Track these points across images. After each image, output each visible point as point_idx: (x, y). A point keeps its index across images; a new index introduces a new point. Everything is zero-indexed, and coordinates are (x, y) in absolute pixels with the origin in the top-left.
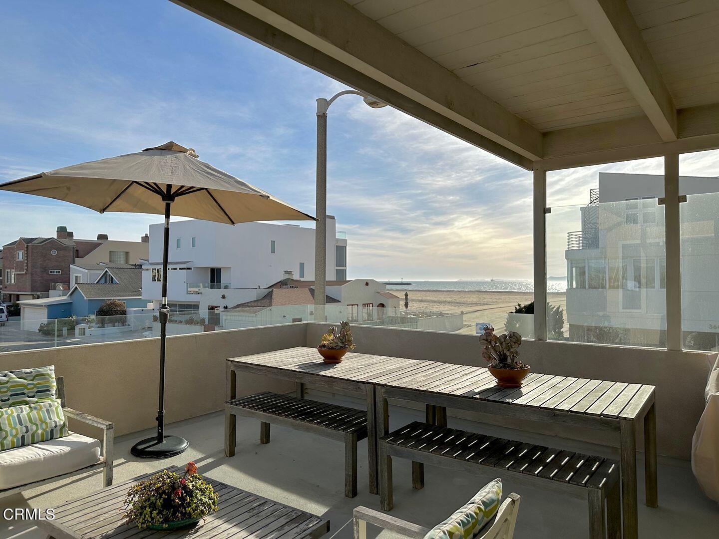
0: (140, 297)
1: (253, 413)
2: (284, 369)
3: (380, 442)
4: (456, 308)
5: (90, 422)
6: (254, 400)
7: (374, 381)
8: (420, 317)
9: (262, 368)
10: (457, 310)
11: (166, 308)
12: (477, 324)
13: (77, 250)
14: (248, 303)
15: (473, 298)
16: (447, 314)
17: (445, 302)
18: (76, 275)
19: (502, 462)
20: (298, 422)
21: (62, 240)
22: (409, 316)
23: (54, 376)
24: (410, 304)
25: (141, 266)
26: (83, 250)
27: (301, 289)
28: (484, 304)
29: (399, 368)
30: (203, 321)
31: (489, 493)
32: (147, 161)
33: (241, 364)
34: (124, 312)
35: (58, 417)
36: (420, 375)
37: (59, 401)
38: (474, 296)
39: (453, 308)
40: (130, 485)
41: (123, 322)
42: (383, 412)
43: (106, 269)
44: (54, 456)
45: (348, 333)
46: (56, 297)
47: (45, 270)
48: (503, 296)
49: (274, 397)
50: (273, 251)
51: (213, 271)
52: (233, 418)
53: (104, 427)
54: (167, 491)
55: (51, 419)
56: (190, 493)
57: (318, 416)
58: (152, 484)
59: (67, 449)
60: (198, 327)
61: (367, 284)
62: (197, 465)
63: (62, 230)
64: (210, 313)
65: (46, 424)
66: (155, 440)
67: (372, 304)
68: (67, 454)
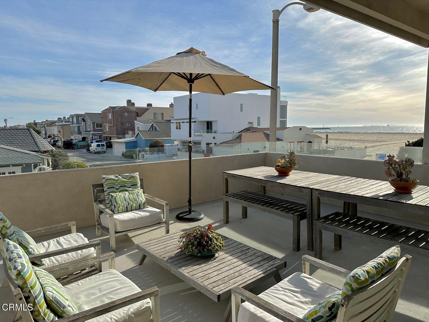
0: (171, 138)
1: (238, 201)
2: (255, 178)
3: (314, 222)
4: (362, 144)
5: (158, 201)
6: (238, 194)
7: (311, 187)
8: (336, 150)
9: (242, 177)
10: (363, 146)
11: (191, 143)
12: (377, 155)
13: (137, 113)
14: (228, 141)
15: (373, 137)
16: (356, 148)
17: (353, 140)
18: (138, 126)
19: (396, 238)
20: (264, 207)
21: (130, 107)
22: (329, 149)
23: (138, 177)
24: (329, 141)
25: (170, 121)
26: (140, 112)
27: (258, 133)
28: (382, 141)
29: (327, 180)
30: (203, 151)
31: (392, 252)
32: (180, 61)
33: (231, 175)
34: (163, 146)
35: (142, 198)
36: (341, 185)
37: (142, 190)
38: (375, 136)
39: (359, 144)
40: (180, 233)
41: (163, 151)
42: (317, 205)
43: (153, 123)
44: (142, 217)
45: (294, 158)
46: (129, 138)
47: (122, 124)
48: (396, 136)
49: (249, 193)
50: (241, 110)
51: (208, 122)
52: (227, 203)
53: (164, 204)
54: (199, 238)
55: (139, 199)
56: (211, 240)
57: (276, 205)
58: (191, 233)
59: (148, 214)
60: (201, 155)
61: (301, 129)
62: (213, 226)
63: (129, 102)
64: (207, 147)
65: (137, 201)
66: (187, 213)
67: (304, 142)
68: (148, 216)
